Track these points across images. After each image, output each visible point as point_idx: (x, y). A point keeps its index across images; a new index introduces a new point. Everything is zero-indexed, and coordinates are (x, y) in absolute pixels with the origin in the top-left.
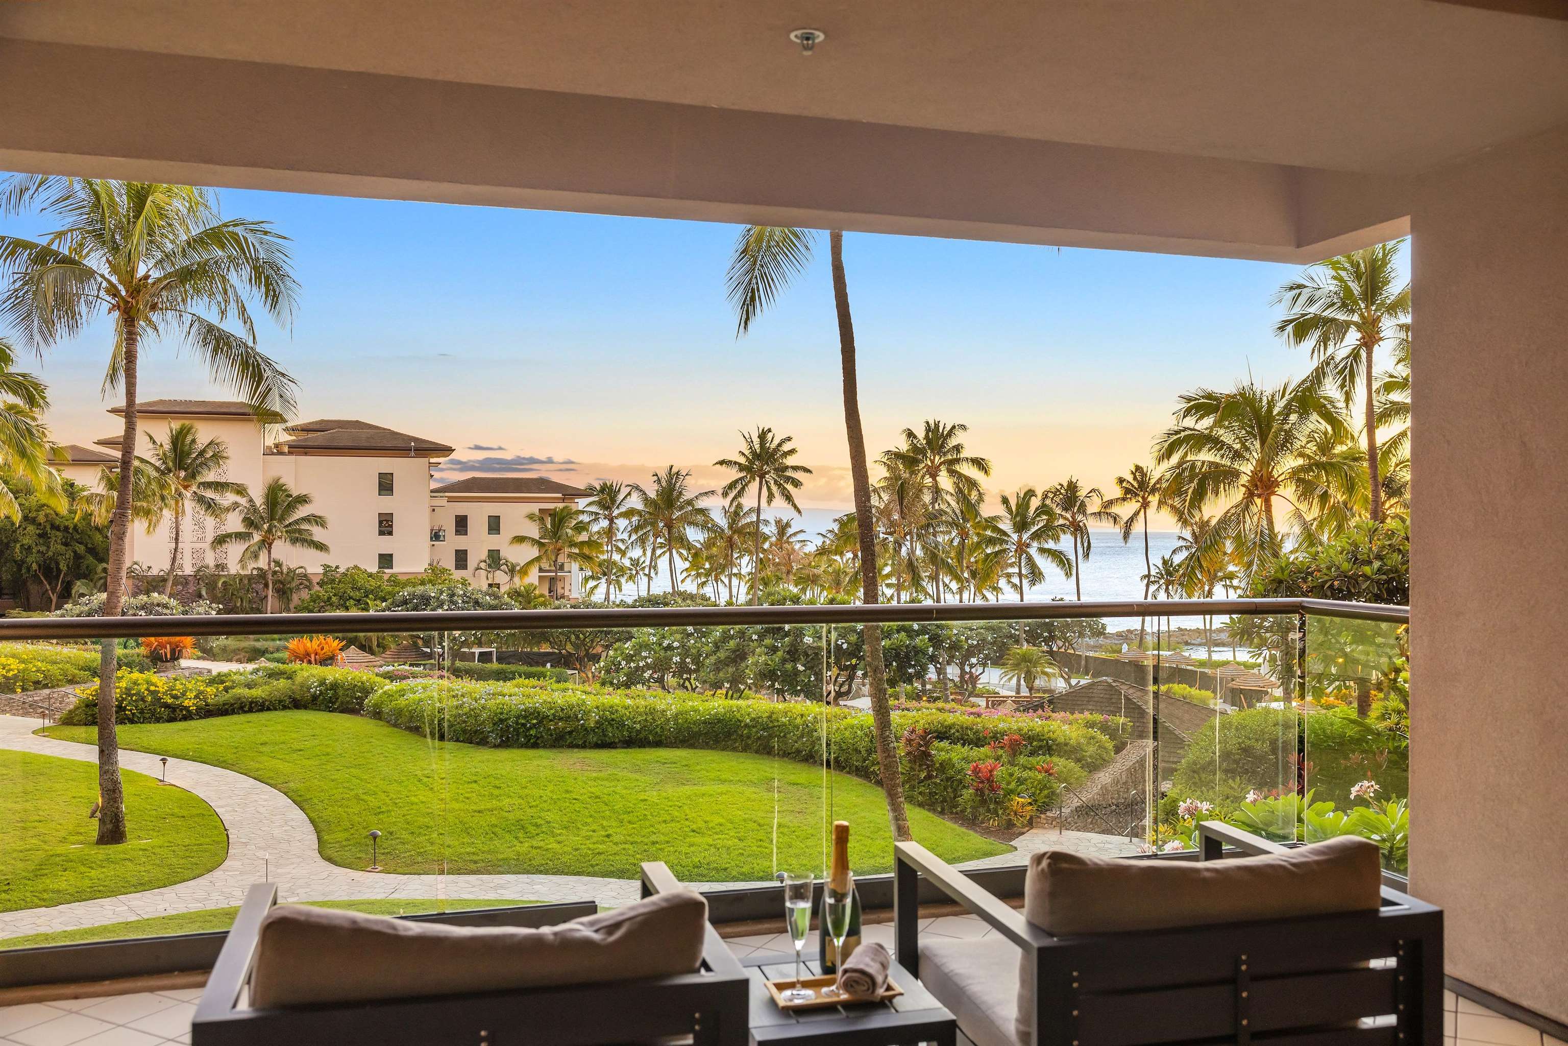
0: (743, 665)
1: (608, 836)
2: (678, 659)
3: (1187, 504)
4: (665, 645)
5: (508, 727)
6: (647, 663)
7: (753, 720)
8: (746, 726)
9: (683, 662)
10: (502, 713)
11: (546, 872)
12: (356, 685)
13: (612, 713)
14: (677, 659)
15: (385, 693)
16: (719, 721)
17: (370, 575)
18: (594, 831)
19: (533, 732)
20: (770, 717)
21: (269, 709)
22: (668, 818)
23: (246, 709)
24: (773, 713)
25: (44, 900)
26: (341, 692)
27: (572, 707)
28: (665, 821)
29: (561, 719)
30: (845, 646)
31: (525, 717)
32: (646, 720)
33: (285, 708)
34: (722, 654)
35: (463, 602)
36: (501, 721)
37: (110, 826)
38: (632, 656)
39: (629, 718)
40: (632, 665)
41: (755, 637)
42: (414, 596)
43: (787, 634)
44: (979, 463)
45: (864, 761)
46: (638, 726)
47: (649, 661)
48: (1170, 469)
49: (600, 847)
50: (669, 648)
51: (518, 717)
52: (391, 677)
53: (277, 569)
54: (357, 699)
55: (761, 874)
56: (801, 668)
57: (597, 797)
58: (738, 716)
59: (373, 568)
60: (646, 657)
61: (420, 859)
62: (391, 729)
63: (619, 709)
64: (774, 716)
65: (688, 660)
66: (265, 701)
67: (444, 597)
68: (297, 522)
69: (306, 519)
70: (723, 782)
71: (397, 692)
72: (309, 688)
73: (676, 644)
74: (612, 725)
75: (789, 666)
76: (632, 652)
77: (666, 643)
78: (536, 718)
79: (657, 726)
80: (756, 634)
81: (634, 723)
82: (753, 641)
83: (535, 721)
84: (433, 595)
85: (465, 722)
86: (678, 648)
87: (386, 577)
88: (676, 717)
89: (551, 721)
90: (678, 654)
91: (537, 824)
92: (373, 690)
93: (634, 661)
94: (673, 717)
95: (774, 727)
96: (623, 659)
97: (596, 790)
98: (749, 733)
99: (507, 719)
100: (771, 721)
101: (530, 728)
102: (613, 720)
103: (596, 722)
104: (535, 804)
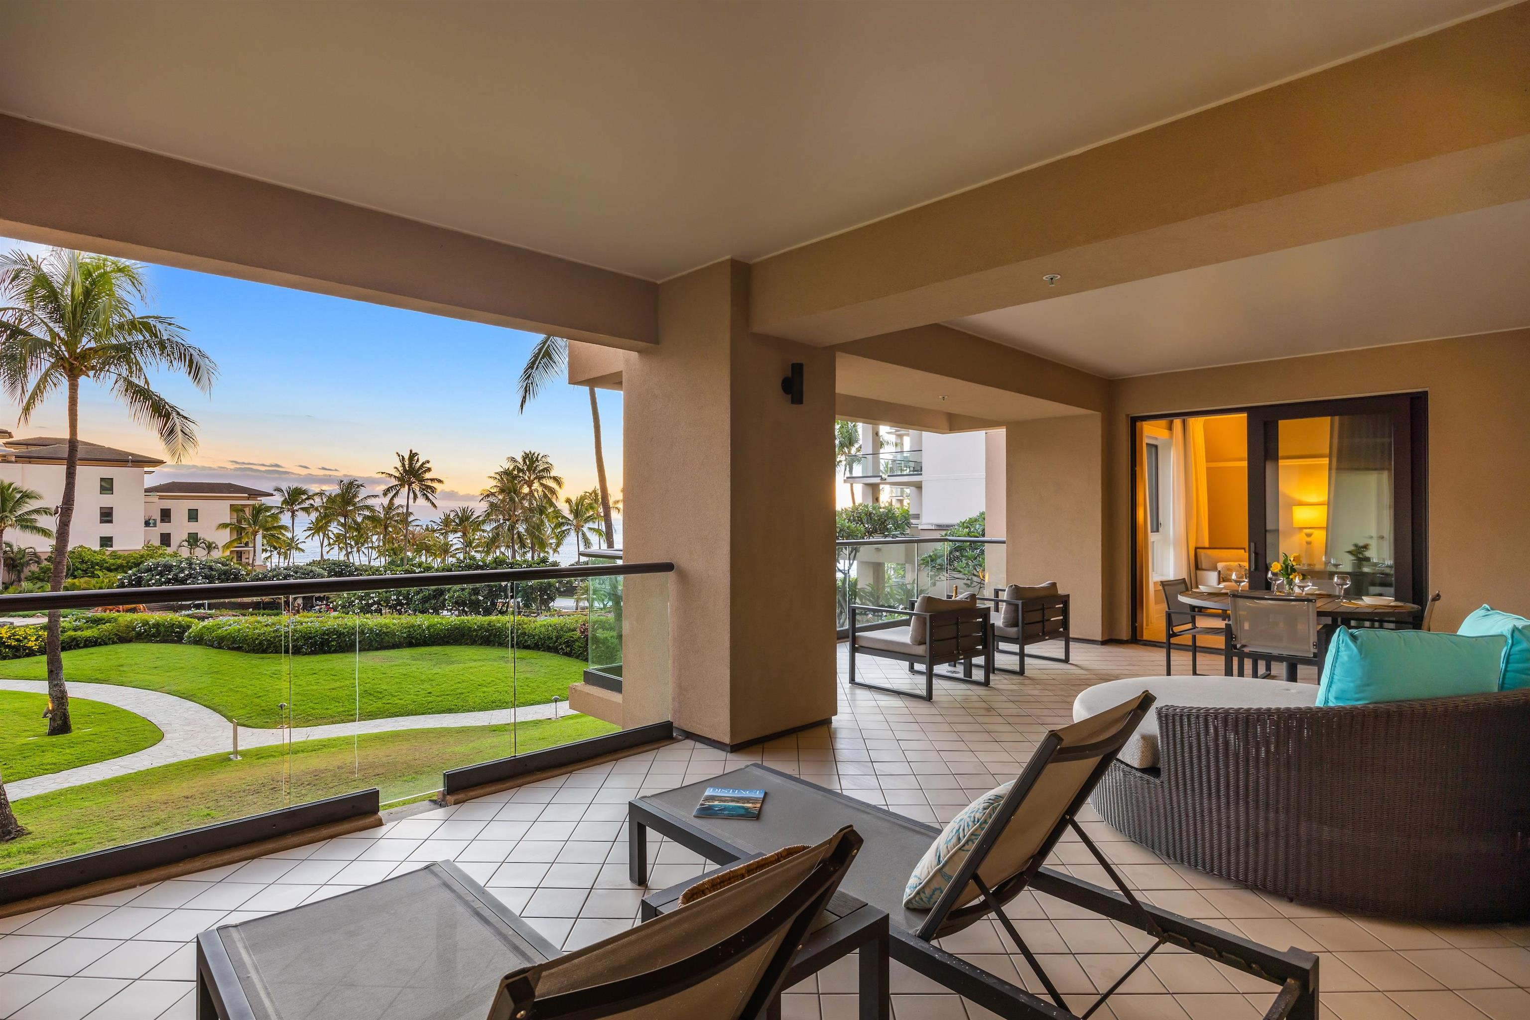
0: (442, 598)
1: (429, 693)
2: (395, 597)
5: (316, 642)
6: (374, 601)
8: (475, 630)
10: (310, 633)
11: (402, 715)
12: (174, 624)
13: (387, 629)
15: (204, 627)
16: (457, 628)
17: (95, 552)
18: (418, 691)
19: (334, 643)
20: (488, 624)
21: (100, 645)
22: (459, 680)
23: (82, 645)
24: (490, 622)
25: (47, 770)
26: (162, 629)
27: (359, 628)
28: (459, 682)
29: (352, 634)
31: (327, 635)
32: (409, 631)
33: (114, 643)
35: (200, 568)
36: (310, 638)
37: (59, 722)
38: (363, 596)
39: (398, 632)
42: (158, 565)
44: (556, 479)
45: (555, 643)
46: (405, 635)
47: (376, 599)
49: (429, 698)
51: (324, 634)
52: (202, 618)
53: (8, 549)
54: (175, 633)
55: (532, 702)
56: (481, 598)
57: (405, 675)
58: (469, 624)
59: (97, 548)
60: (373, 597)
61: (311, 718)
62: (217, 650)
63: (391, 626)
64: (492, 625)
65: (401, 598)
66: (97, 638)
68: (28, 513)
69: (37, 511)
70: (475, 661)
71: (213, 626)
72: (134, 629)
74: (387, 636)
75: (473, 597)
78: (335, 634)
79: (417, 634)
81: (402, 633)
83: (335, 636)
84: (174, 564)
87: (108, 553)
88: (428, 628)
89: (346, 635)
90: (394, 595)
91: (378, 692)
92: (189, 627)
93: (364, 600)
94: (426, 628)
95: (493, 629)
96: (356, 599)
97: (401, 671)
98: (477, 635)
99: (314, 637)
100: (490, 627)
101: (332, 641)
102: (388, 632)
103: (377, 634)
104: (367, 681)
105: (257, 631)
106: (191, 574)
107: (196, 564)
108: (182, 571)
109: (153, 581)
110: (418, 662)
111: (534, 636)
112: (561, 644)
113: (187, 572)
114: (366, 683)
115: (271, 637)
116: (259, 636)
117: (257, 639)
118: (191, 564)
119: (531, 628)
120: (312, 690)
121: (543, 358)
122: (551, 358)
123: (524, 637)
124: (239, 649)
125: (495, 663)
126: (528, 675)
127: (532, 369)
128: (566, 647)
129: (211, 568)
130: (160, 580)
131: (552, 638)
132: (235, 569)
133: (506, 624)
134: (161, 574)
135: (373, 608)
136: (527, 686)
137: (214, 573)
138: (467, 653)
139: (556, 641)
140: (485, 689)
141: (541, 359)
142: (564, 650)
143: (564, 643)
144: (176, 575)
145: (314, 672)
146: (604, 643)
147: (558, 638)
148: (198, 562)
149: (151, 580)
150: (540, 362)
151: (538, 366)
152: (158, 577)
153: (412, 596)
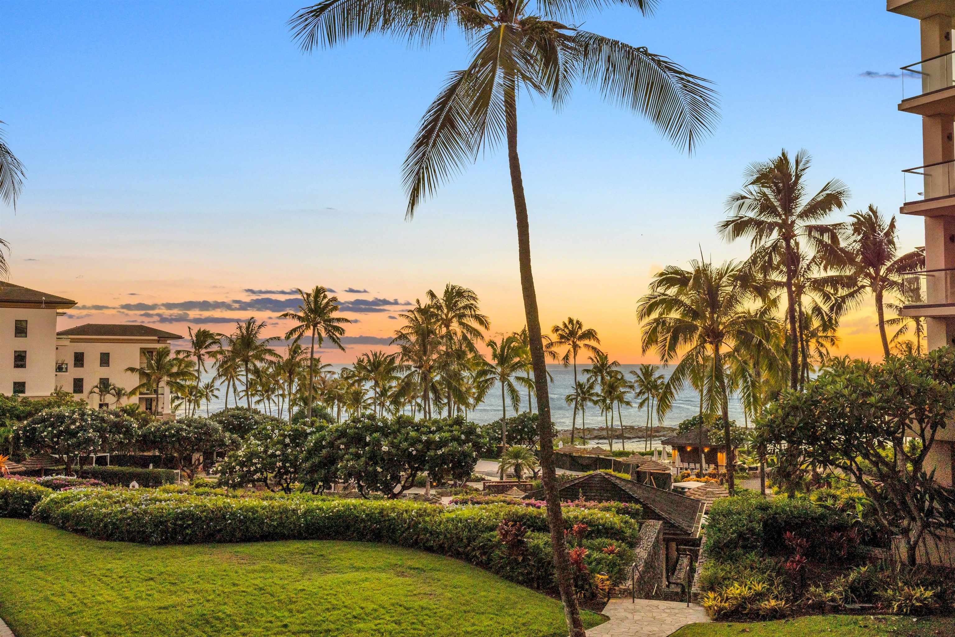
0: (333, 468)
1: (285, 626)
2: (281, 464)
3: (667, 348)
4: (269, 453)
5: (167, 527)
6: (257, 467)
7: (367, 515)
8: (363, 520)
9: (284, 467)
10: (163, 516)
12: (24, 494)
13: (253, 514)
14: (279, 464)
15: (52, 500)
16: (340, 517)
17: (7, 398)
18: (271, 622)
19: (188, 531)
20: (380, 513)
22: (329, 606)
24: (382, 509)
26: (11, 500)
27: (220, 509)
28: (328, 609)
29: (211, 520)
30: (414, 453)
31: (182, 518)
32: (281, 518)
34: (316, 460)
35: (92, 420)
36: (161, 523)
38: (245, 462)
39: (267, 517)
40: (245, 469)
41: (342, 447)
42: (51, 416)
43: (367, 444)
44: (479, 318)
45: (466, 547)
46: (275, 523)
47: (259, 466)
48: (649, 324)
50: (273, 455)
51: (177, 519)
52: (56, 487)
54: (25, 505)
56: (379, 470)
57: (261, 589)
58: (355, 512)
59: (9, 393)
60: (256, 463)
62: (60, 532)
63: (259, 509)
64: (385, 513)
65: (288, 465)
67: (76, 416)
70: (357, 569)
71: (62, 499)
73: (278, 453)
74: (254, 523)
75: (370, 469)
76: (244, 459)
77: (270, 452)
78: (192, 519)
79: (290, 523)
80: (342, 444)
81: (272, 520)
82: (340, 450)
83: (190, 522)
84: (67, 414)
85: (129, 524)
86: (279, 456)
87: (20, 400)
88: (305, 514)
89: (203, 521)
90: (280, 460)
91: (218, 619)
92: (39, 498)
93: (246, 466)
94: (302, 515)
95: (385, 521)
96: (237, 465)
97: (257, 582)
98: (365, 526)
99: (166, 521)
100: (382, 516)
101: (186, 528)
102: (254, 519)
103: (241, 521)
104: (210, 598)
105: (104, 510)
106: (83, 426)
107: (88, 415)
108: (74, 422)
109: (45, 433)
110: (285, 567)
111: (438, 534)
112: (474, 550)
113: (78, 424)
114: (208, 601)
115: (117, 520)
116: (105, 516)
117: (102, 520)
118: (83, 414)
119: (435, 522)
120: (138, 608)
121: (443, 127)
122: (453, 127)
123: (425, 535)
124: (82, 532)
125: (383, 575)
126: (424, 602)
127: (427, 145)
128: (481, 554)
129: (103, 420)
130: (52, 432)
131: (462, 540)
132: (126, 421)
133: (402, 514)
134: (52, 425)
135: (255, 477)
136: (422, 623)
137: (105, 425)
138: (350, 555)
139: (469, 545)
140: (361, 626)
141: (439, 131)
142: (478, 558)
143: (478, 549)
144: (68, 427)
145: (152, 576)
146: (534, 554)
147: (470, 540)
148: (90, 412)
149: (43, 432)
150: (438, 136)
151: (435, 140)
152: (50, 429)
153: (301, 464)
